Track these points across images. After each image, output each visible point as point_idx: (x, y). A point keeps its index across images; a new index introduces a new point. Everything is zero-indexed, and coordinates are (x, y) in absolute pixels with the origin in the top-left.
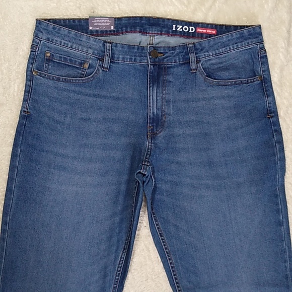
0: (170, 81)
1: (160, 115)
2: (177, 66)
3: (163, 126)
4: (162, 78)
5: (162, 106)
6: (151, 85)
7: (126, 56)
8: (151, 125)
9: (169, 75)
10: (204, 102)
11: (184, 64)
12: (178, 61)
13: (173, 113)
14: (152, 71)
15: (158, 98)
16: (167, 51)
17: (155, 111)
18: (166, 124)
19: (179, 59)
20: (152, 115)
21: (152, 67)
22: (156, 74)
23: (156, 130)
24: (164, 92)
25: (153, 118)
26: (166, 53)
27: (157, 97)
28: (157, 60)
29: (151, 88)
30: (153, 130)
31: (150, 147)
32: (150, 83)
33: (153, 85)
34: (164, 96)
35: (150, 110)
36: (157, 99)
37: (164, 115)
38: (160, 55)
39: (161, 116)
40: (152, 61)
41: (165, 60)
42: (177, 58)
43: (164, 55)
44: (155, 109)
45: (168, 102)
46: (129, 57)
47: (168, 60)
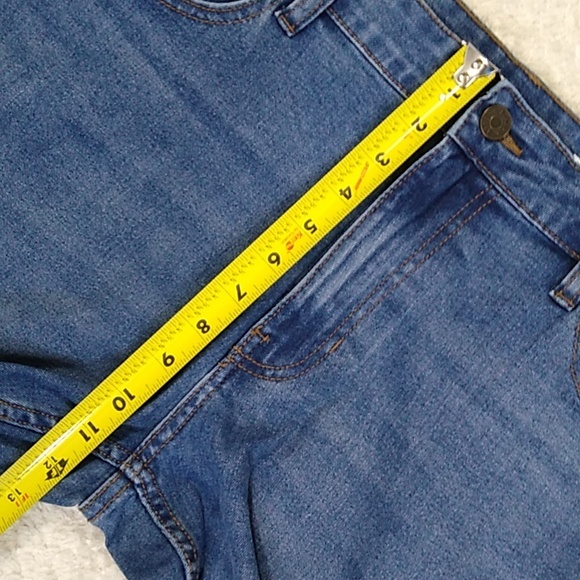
0: (460, 255)
1: (328, 326)
2: (525, 232)
3: (303, 366)
4: (442, 218)
5: (359, 303)
6: (390, 206)
7: (390, 43)
8: (268, 330)
9: (475, 230)
10: (495, 429)
11: (553, 248)
12: (543, 218)
13: (375, 355)
14: (435, 163)
15: (370, 268)
16: (544, 155)
17: (322, 300)
18: (318, 371)
19: (554, 219)
20: (300, 301)
21: (447, 153)
22: (438, 186)
23: (271, 361)
24: (411, 266)
25: (296, 315)
26: (536, 157)
27: (370, 259)
28: (486, 148)
29: (378, 217)
30: (261, 349)
31: (202, 397)
32: (390, 197)
33: (397, 211)
34: (397, 279)
35: (311, 281)
36: (363, 268)
37: (339, 336)
38: (509, 141)
39: (329, 332)
40: (465, 134)
41: (511, 175)
42: (550, 209)
43: (522, 157)
44: (329, 292)
45: (393, 307)
46: (397, 52)
47: (517, 185)
